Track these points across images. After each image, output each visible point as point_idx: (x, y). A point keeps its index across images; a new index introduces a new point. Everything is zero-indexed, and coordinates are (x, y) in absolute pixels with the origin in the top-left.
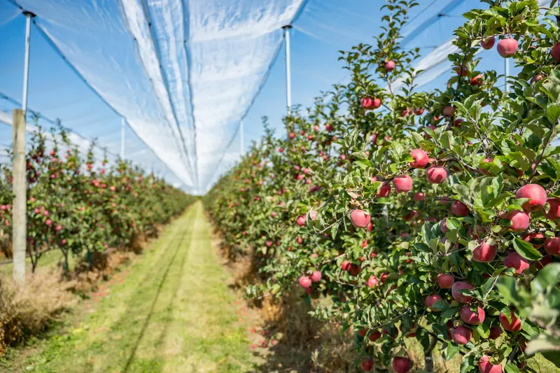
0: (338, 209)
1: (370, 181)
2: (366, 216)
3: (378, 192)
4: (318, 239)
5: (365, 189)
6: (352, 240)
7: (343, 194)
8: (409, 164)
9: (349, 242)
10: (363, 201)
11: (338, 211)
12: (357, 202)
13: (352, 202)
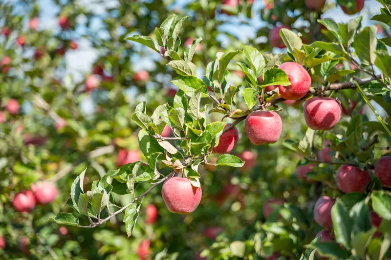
0: (138, 174)
1: (202, 121)
2: (194, 189)
3: (217, 143)
4: (53, 239)
5: (194, 137)
6: (118, 241)
7: (148, 145)
8: (277, 90)
9: (111, 246)
10: (188, 161)
11: (138, 179)
12: (178, 163)
13: (168, 161)
